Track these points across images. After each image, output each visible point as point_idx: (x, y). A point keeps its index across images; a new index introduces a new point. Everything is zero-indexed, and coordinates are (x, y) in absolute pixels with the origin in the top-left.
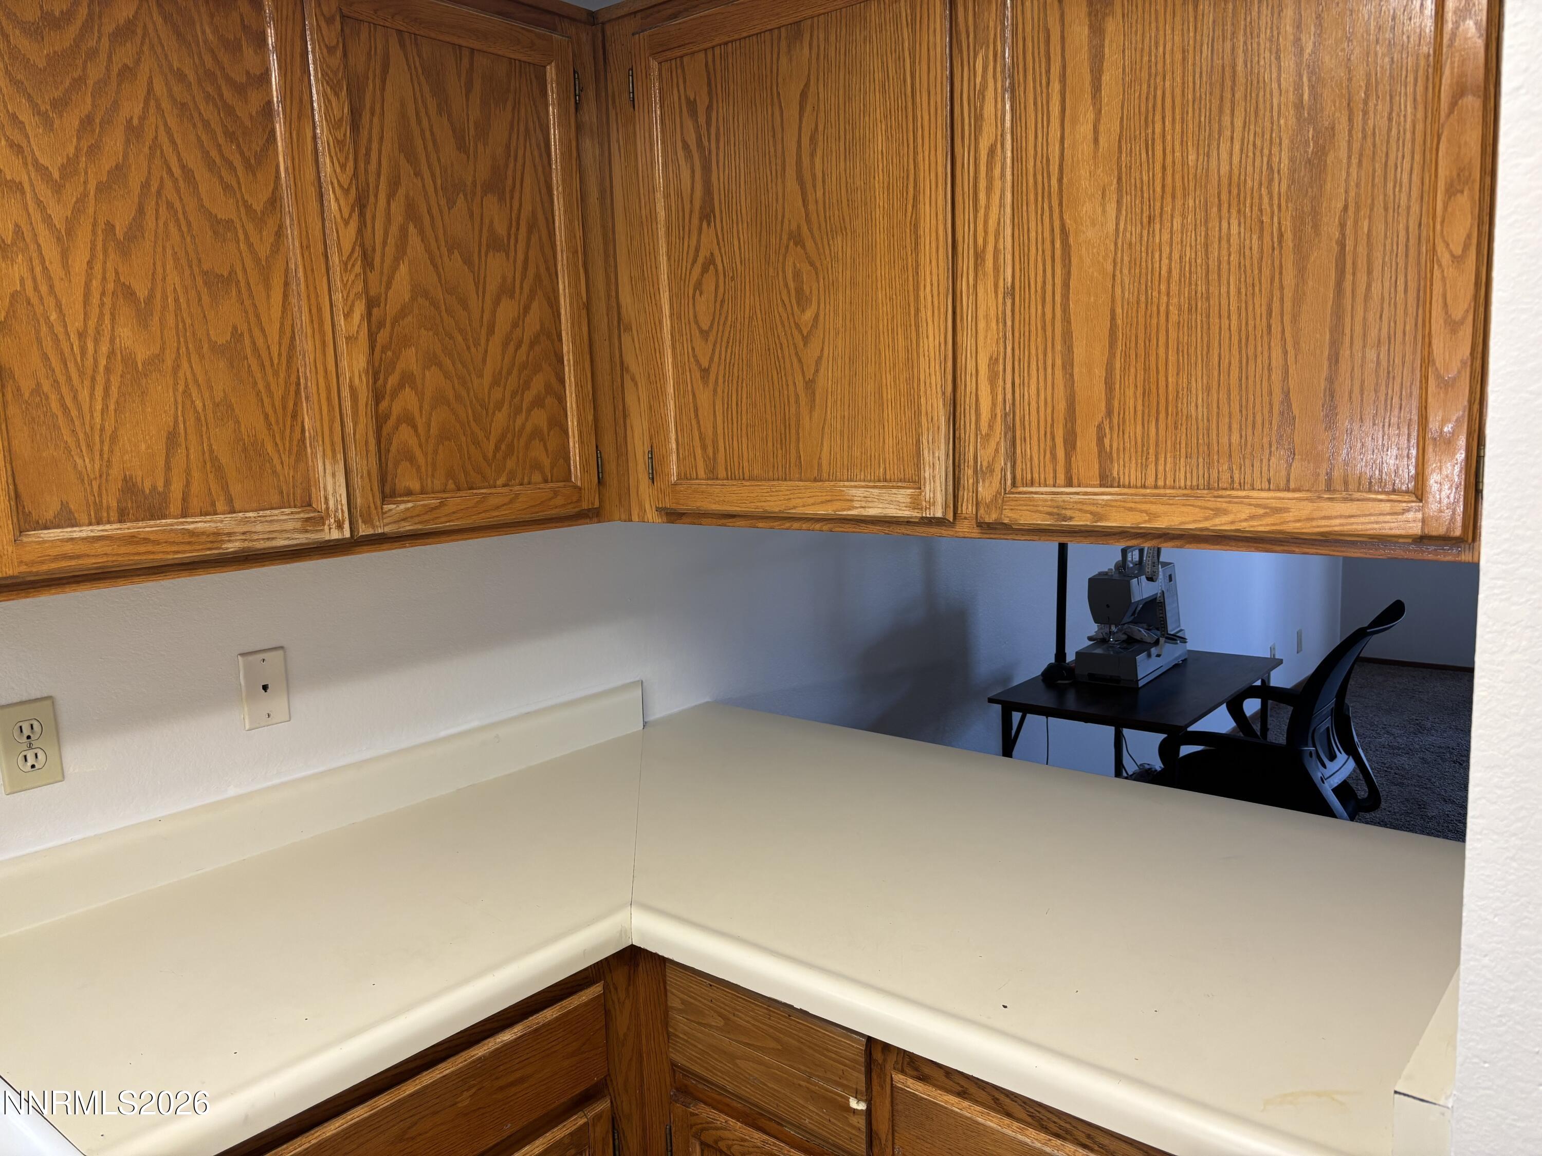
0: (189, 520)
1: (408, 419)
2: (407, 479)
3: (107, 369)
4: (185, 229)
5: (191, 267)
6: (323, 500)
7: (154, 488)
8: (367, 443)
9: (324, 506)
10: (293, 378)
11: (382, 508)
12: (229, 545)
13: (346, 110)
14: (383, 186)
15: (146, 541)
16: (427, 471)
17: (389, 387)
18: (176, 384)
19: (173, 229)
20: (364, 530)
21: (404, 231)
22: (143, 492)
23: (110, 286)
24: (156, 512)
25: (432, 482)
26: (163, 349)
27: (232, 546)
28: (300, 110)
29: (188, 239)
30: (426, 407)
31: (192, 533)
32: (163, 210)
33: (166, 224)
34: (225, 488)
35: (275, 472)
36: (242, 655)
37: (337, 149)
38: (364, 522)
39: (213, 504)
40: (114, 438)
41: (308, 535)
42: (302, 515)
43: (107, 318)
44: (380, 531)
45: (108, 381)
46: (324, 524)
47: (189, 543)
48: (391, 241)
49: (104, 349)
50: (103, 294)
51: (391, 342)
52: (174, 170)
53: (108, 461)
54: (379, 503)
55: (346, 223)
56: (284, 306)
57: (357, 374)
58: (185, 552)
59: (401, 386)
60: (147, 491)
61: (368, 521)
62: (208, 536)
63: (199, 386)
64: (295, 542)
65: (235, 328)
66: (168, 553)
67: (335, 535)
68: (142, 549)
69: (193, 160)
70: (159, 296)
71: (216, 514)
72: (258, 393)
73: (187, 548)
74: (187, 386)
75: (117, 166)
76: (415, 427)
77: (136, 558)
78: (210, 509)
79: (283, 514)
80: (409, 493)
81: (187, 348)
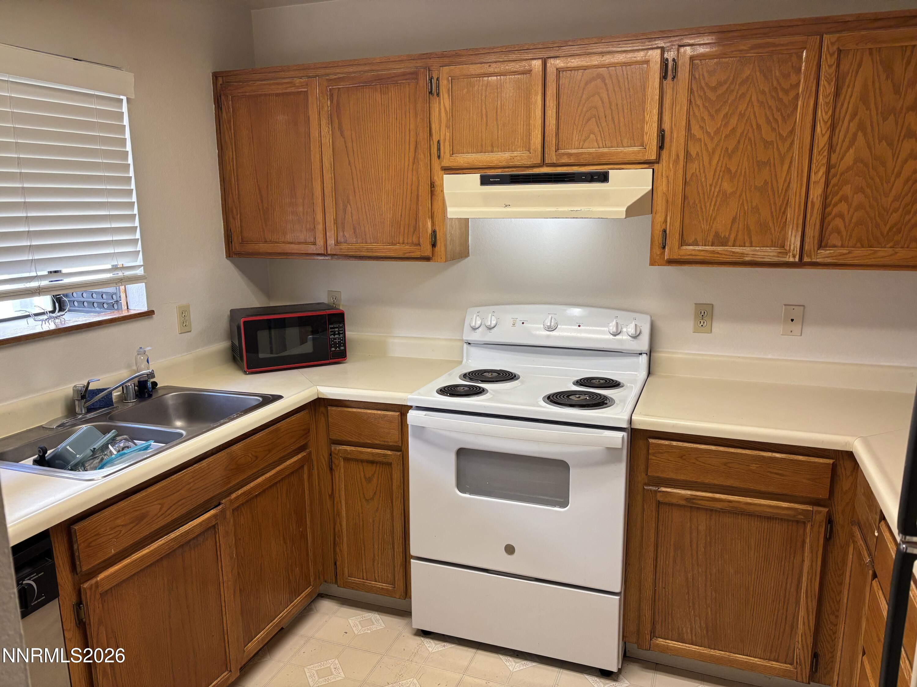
0: (734, 248)
1: (841, 216)
2: (834, 239)
3: (717, 196)
4: (753, 146)
5: (753, 160)
6: (788, 246)
7: (725, 236)
8: (815, 225)
9: (788, 248)
10: (787, 198)
11: (817, 252)
12: (746, 258)
13: (833, 90)
14: (847, 118)
15: (718, 253)
16: (846, 238)
17: (833, 202)
18: (739, 201)
19: (749, 147)
20: (806, 259)
21: (855, 136)
22: (721, 237)
23: (723, 169)
24: (724, 243)
25: (848, 243)
26: (737, 189)
27: (747, 259)
28: (810, 94)
29: (754, 150)
30: (852, 210)
31: (733, 252)
32: (747, 141)
33: (747, 146)
34: (750, 238)
35: (771, 234)
36: (785, 305)
37: (825, 106)
38: (807, 256)
39: (745, 243)
40: (715, 219)
41: (779, 258)
42: (778, 251)
43: (720, 180)
44: (814, 260)
45: (716, 200)
46: (787, 255)
47: (732, 256)
48: (847, 140)
49: (717, 190)
50: (720, 171)
51: (838, 183)
52: (753, 126)
53: (712, 226)
54: (816, 249)
55: (823, 135)
56: (788, 171)
57: (816, 196)
58: (730, 258)
59: (840, 201)
60: (722, 237)
61: (810, 256)
62: (739, 254)
63: (747, 202)
64: (774, 260)
65: (766, 180)
66: (724, 258)
67: (791, 259)
68: (716, 256)
69: (762, 121)
70: (739, 171)
71: (745, 247)
72: (770, 205)
73: (731, 257)
74: (743, 201)
75: (733, 129)
76: (844, 219)
77: (713, 258)
78: (743, 245)
79: (771, 249)
80: (834, 246)
81: (746, 188)
